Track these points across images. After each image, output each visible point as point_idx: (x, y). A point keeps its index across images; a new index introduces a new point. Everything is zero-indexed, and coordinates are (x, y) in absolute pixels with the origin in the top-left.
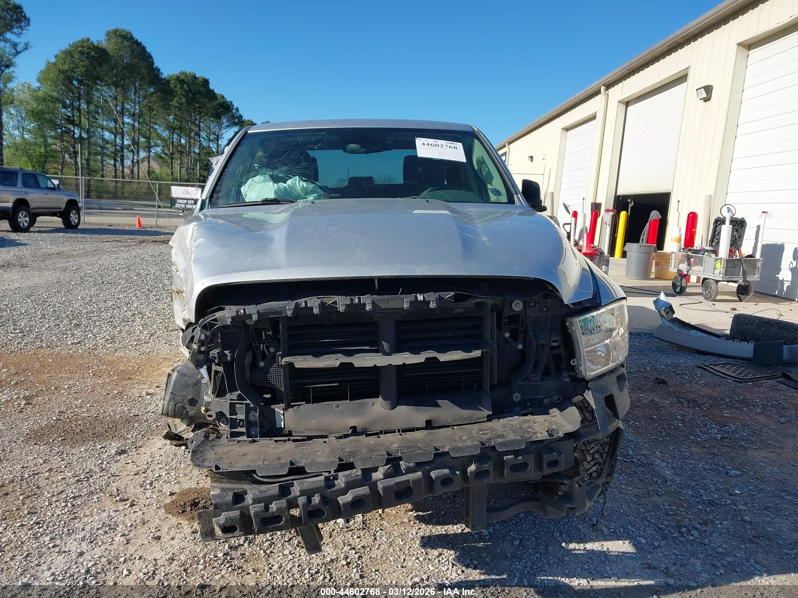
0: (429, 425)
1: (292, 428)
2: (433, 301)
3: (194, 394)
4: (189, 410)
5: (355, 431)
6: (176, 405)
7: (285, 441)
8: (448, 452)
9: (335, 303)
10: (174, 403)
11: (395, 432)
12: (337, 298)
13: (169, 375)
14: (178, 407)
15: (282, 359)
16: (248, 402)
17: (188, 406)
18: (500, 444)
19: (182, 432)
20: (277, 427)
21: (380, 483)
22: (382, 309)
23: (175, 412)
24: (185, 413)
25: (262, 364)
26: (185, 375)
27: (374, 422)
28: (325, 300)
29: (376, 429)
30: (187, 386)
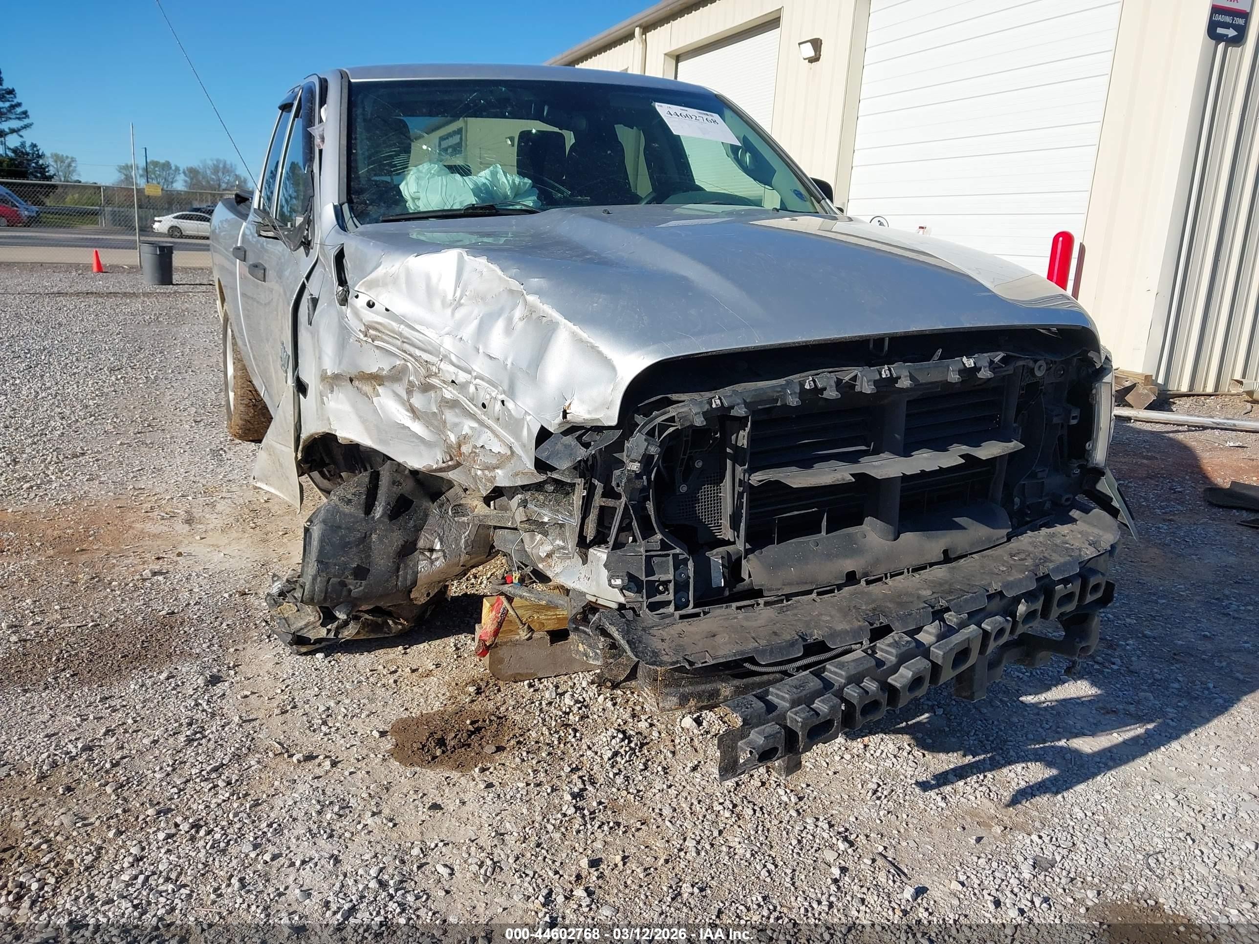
0: (948, 558)
1: (762, 585)
2: (985, 367)
3: (361, 559)
4: (352, 588)
5: (851, 578)
6: (328, 582)
7: (753, 606)
8: (1001, 591)
9: (855, 378)
10: (325, 579)
11: (902, 573)
12: (855, 371)
13: (307, 530)
14: (332, 584)
15: (750, 475)
16: (678, 551)
17: (351, 581)
18: (1054, 570)
19: (302, 629)
20: (714, 586)
21: (936, 648)
22: (922, 384)
23: (326, 592)
24: (345, 593)
25: (684, 489)
26: (339, 527)
27: (877, 561)
28: (840, 375)
29: (878, 572)
30: (345, 546)
